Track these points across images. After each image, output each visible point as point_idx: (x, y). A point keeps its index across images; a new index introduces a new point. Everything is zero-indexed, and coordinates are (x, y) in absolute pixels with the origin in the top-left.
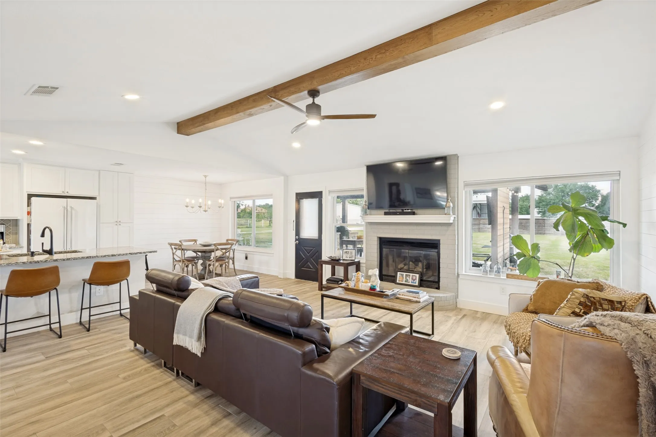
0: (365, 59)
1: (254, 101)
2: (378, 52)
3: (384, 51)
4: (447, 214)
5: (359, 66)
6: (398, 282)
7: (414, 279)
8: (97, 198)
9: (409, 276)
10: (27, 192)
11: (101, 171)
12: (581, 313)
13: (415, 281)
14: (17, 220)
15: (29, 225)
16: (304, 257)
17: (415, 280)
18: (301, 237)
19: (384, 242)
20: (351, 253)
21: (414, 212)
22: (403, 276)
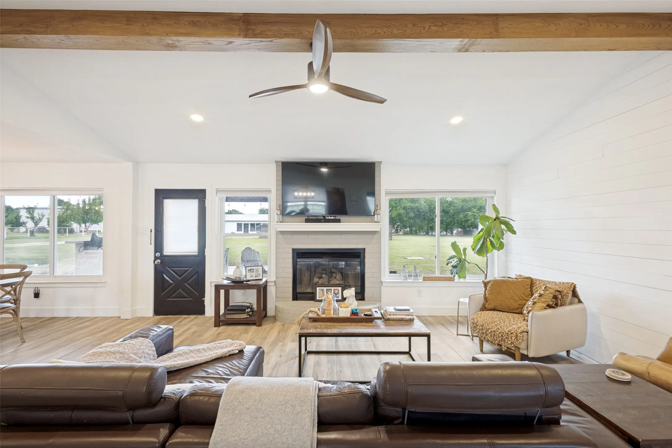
0: (414, 25)
1: (194, 24)
2: (433, 23)
3: (441, 24)
4: (377, 222)
5: (406, 31)
6: (318, 298)
7: (337, 292)
9: (330, 290)
12: (553, 305)
13: (337, 296)
16: (171, 282)
17: (337, 294)
18: (165, 254)
19: (299, 254)
20: (257, 270)
21: (340, 219)
22: (323, 291)
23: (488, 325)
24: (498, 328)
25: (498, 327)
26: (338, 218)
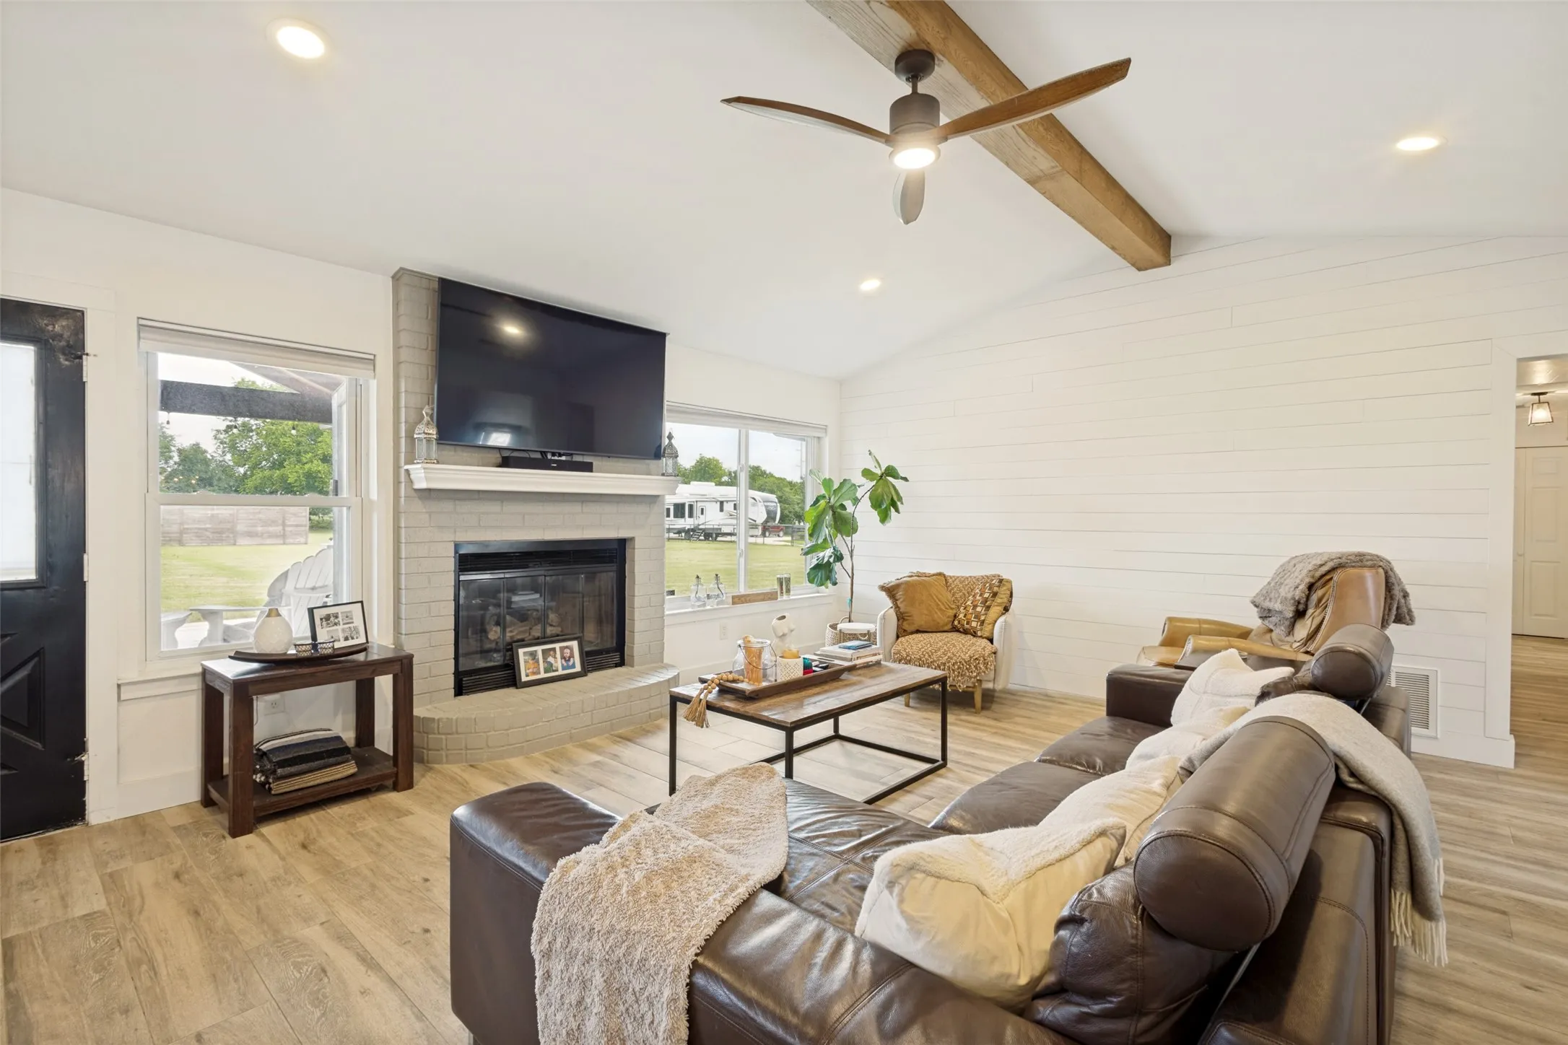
4: (667, 474)
6: (524, 679)
7: (568, 655)
9: (552, 653)
13: (571, 663)
17: (570, 658)
19: (467, 562)
20: (348, 616)
21: (591, 463)
22: (535, 656)
23: (929, 656)
24: (949, 657)
25: (949, 654)
26: (587, 459)
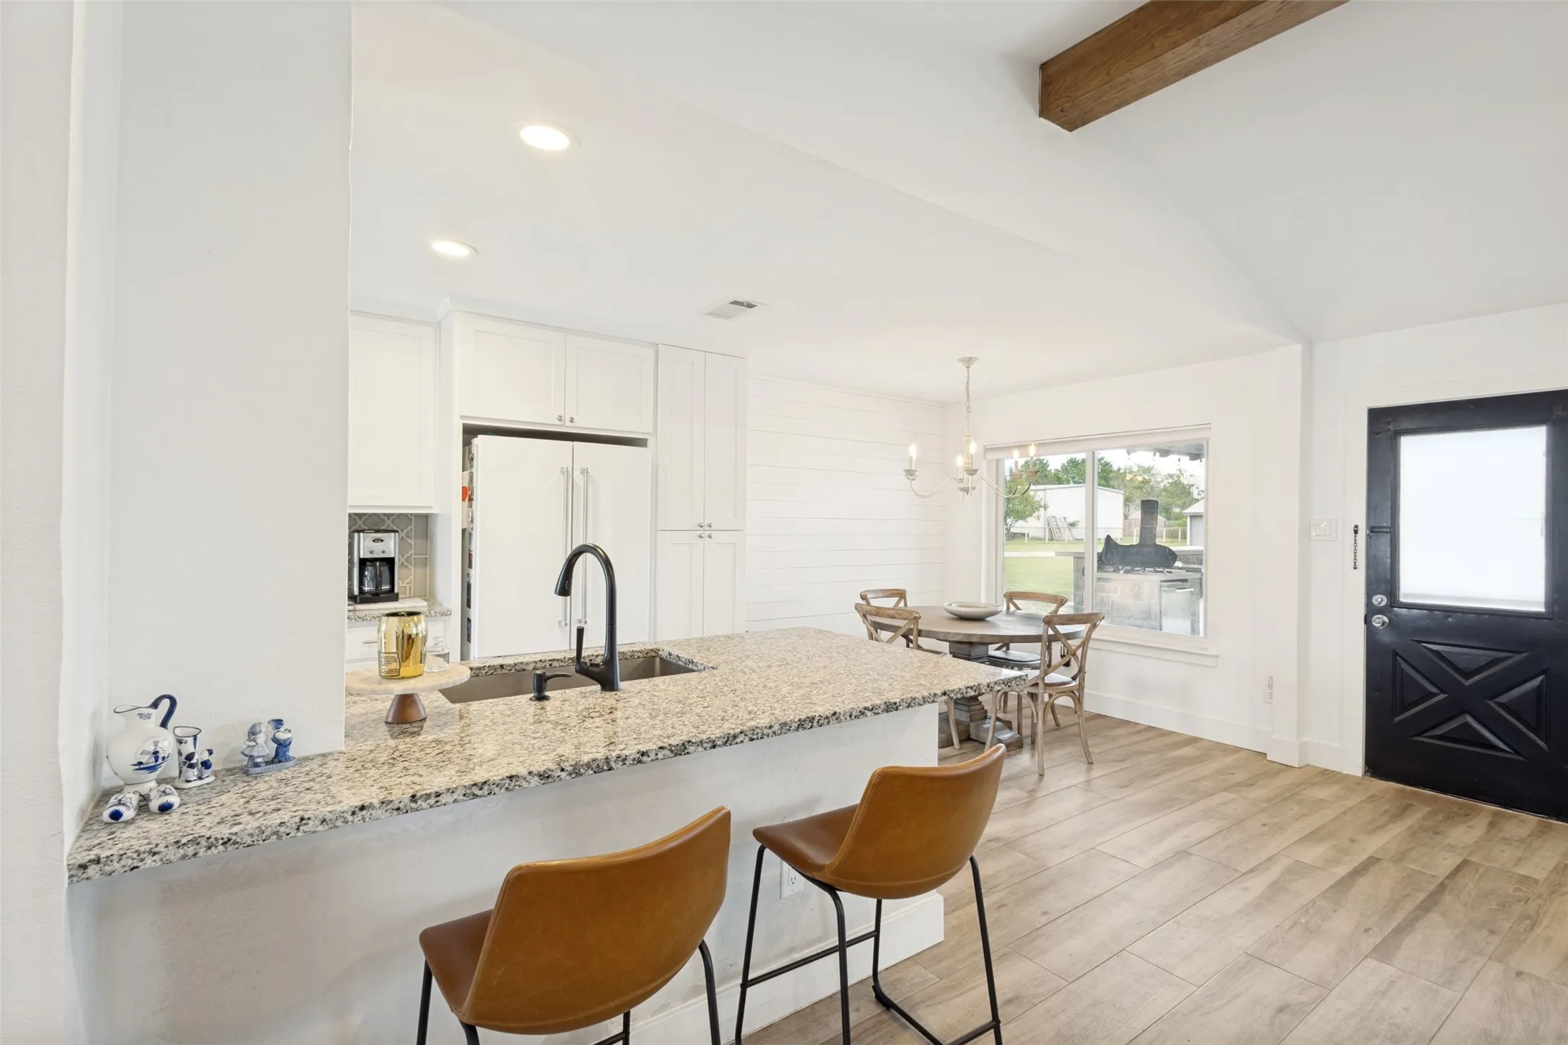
8: (649, 443)
10: (462, 417)
11: (659, 345)
14: (426, 517)
15: (466, 535)
16: (1429, 687)
